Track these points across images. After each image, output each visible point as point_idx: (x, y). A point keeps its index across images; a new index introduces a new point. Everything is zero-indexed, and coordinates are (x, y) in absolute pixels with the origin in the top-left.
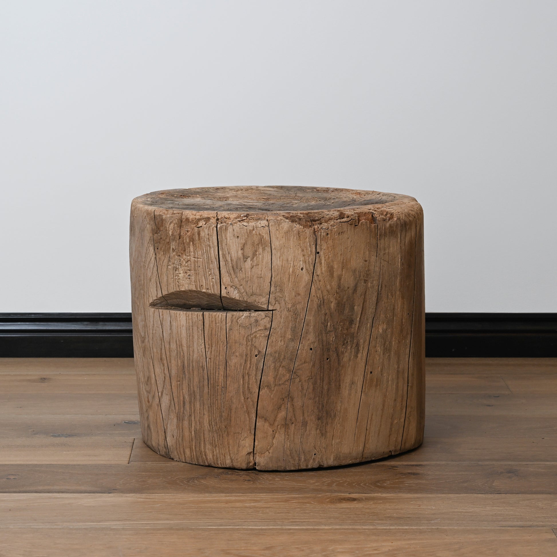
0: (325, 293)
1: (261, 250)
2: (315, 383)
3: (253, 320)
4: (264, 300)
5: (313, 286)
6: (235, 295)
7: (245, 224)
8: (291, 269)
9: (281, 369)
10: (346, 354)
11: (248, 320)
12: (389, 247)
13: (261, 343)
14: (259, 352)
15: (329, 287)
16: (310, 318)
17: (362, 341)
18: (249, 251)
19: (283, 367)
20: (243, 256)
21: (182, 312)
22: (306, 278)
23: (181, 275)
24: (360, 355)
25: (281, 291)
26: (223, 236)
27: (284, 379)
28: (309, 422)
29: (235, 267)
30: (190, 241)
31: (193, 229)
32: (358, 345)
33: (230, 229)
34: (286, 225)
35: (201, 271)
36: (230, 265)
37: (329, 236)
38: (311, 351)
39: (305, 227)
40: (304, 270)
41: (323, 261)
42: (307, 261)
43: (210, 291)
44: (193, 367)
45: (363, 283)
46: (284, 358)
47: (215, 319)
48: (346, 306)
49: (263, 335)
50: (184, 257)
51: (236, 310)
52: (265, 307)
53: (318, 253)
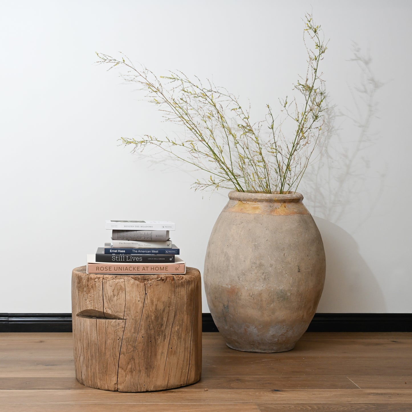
0: (149, 312)
1: (121, 292)
2: (144, 353)
3: (117, 323)
4: (122, 314)
5: (144, 309)
6: (109, 312)
7: (114, 280)
8: (134, 301)
9: (129, 346)
10: (159, 340)
11: (115, 323)
12: (181, 292)
13: (120, 334)
14: (120, 338)
15: (151, 309)
16: (143, 323)
17: (167, 334)
18: (116, 293)
19: (130, 345)
20: (113, 295)
21: (88, 319)
22: (141, 305)
23: (88, 303)
24: (166, 340)
25: (130, 310)
26: (105, 285)
27: (130, 350)
28: (142, 371)
29: (110, 299)
30: (91, 287)
31: (93, 282)
32: (165, 336)
33: (108, 283)
34: (132, 281)
35: (96, 300)
36: (108, 298)
37: (152, 286)
38: (143, 338)
39: (140, 282)
40: (140, 301)
41: (148, 298)
42: (141, 298)
43: (99, 310)
44: (92, 344)
45: (167, 308)
46: (131, 341)
47: (101, 322)
48: (159, 318)
49: (121, 330)
50: (89, 294)
51: (110, 319)
52: (122, 317)
53: (146, 294)
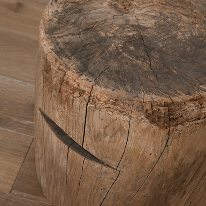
0: (166, 169)
1: (119, 134)
3: (103, 171)
4: (114, 163)
5: (157, 165)
6: (93, 152)
7: (110, 113)
8: (141, 153)
9: (118, 201)
11: (99, 169)
13: (107, 184)
14: (104, 188)
15: (170, 165)
16: (149, 181)
17: (189, 189)
18: (109, 132)
19: (120, 201)
20: (104, 133)
22: (152, 159)
23: (57, 116)
24: (184, 196)
25: (130, 162)
26: (91, 114)
29: (96, 137)
30: (66, 101)
32: (184, 192)
33: (97, 112)
35: (70, 124)
36: (93, 133)
37: (181, 135)
38: (145, 198)
39: (161, 128)
40: (152, 155)
41: (170, 152)
42: (157, 150)
43: (75, 140)
44: (58, 168)
46: (122, 197)
49: (109, 181)
52: (115, 167)
53: (168, 146)
